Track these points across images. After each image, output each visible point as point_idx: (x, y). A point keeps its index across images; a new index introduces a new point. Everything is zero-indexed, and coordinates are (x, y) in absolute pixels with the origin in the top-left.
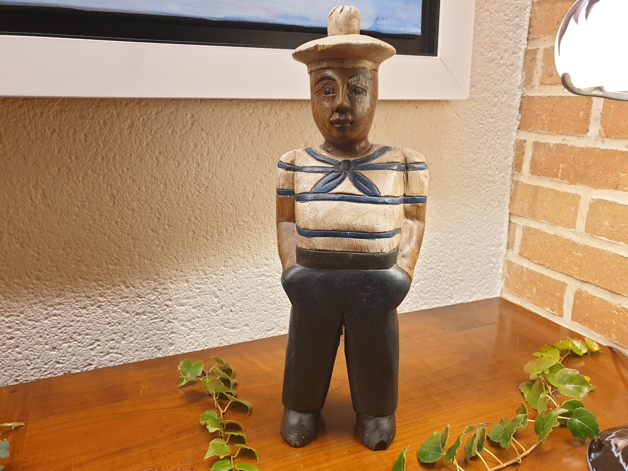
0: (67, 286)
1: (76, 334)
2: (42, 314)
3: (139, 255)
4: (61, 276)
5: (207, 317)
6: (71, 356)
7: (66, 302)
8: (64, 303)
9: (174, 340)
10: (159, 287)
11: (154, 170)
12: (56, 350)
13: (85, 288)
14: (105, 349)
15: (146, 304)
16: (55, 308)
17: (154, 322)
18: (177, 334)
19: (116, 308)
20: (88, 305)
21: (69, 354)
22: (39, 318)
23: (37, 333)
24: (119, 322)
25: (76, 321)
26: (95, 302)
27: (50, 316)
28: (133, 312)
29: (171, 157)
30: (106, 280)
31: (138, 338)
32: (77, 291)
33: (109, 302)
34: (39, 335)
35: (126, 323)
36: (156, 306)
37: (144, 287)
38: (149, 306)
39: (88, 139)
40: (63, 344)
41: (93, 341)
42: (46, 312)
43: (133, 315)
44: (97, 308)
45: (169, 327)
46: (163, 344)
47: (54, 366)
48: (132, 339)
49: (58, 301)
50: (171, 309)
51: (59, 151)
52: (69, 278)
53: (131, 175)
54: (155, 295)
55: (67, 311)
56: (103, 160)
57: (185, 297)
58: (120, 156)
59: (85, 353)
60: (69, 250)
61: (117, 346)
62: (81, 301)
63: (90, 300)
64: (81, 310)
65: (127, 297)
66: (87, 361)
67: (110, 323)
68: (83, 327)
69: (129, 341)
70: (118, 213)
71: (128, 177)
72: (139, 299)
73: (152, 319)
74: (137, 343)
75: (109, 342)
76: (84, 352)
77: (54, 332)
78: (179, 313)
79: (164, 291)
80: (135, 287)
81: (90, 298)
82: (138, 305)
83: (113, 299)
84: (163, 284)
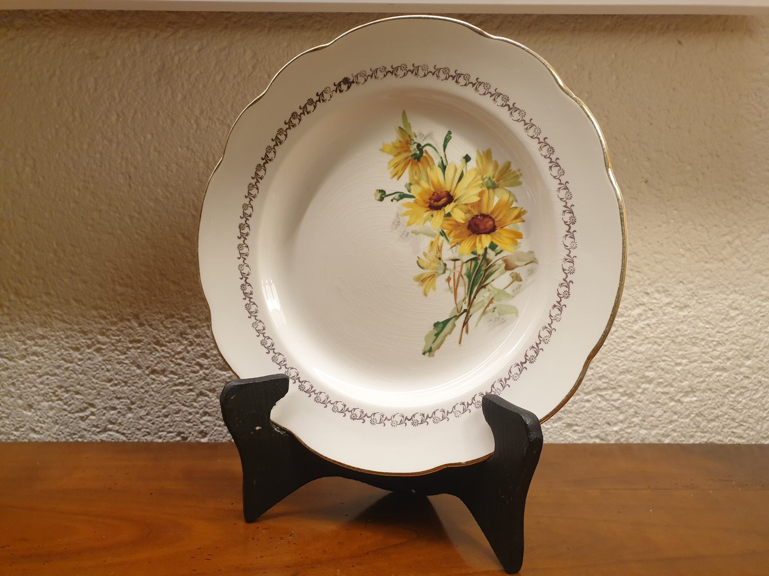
0: (55, 311)
1: (63, 389)
2: (17, 348)
3: (161, 274)
4: (48, 294)
6: (52, 424)
7: (52, 336)
8: (49, 337)
9: (209, 426)
10: (189, 331)
11: (192, 140)
12: (33, 410)
13: (80, 318)
14: (101, 421)
15: (168, 357)
16: (36, 342)
17: (178, 390)
18: (214, 418)
19: (123, 357)
20: (82, 345)
21: (49, 419)
22: (13, 355)
23: (9, 378)
24: (125, 380)
25: (63, 368)
26: (93, 342)
27: (28, 354)
28: (148, 368)
29: (218, 119)
30: (110, 308)
31: (152, 412)
32: (68, 321)
33: (113, 345)
34: (10, 381)
35: (136, 385)
36: (183, 363)
37: (166, 328)
38: (172, 361)
39: (98, 87)
40: (42, 401)
41: (85, 405)
42: (24, 347)
43: (147, 372)
44: (95, 353)
45: (202, 403)
46: (190, 430)
47: (28, 435)
48: (143, 412)
49: (41, 333)
50: (207, 372)
51: (58, 105)
52: (58, 298)
53: (156, 145)
54: (184, 345)
55: (53, 350)
56: (118, 120)
58: (142, 115)
59: (72, 422)
60: (62, 255)
61: (119, 421)
62: (73, 337)
63: (86, 337)
64: (71, 352)
65: (139, 341)
66: (74, 436)
67: (112, 380)
68: (73, 380)
69: (139, 416)
70: (134, 204)
71: (152, 148)
72: (156, 347)
73: (175, 385)
74: (150, 421)
75: (108, 411)
76: (71, 420)
77: (32, 381)
78: (219, 381)
79: (198, 340)
80: (153, 327)
81: (86, 335)
82: (155, 357)
83: (119, 341)
84: (195, 327)
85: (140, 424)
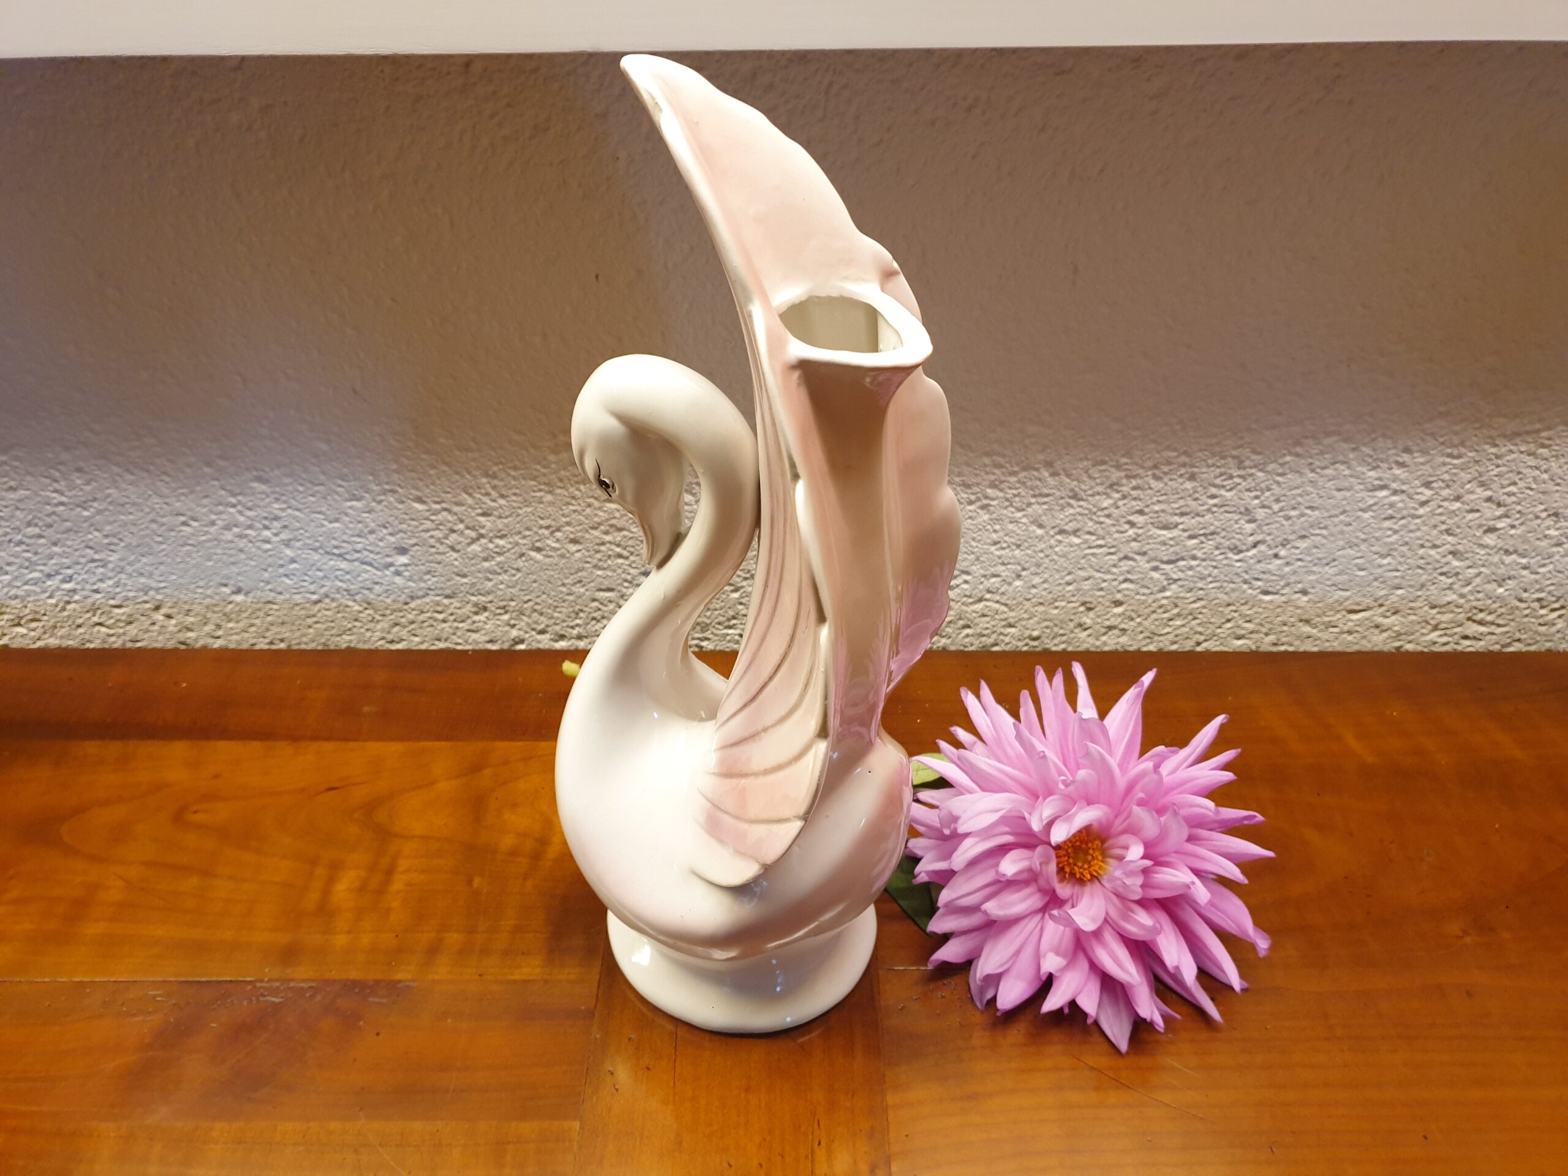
5: (1215, 561)
10: (1124, 481)
13: (964, 467)
15: (1086, 515)
17: (1092, 554)
18: (1139, 586)
19: (1019, 514)
20: (962, 501)
24: (1019, 543)
28: (1053, 528)
30: (1012, 454)
31: (1050, 579)
33: (1007, 500)
35: (1032, 548)
36: (1108, 521)
37: (1091, 477)
38: (1091, 519)
43: (1052, 533)
45: (1124, 568)
46: (1100, 599)
48: (1037, 580)
50: (1140, 531)
54: (1113, 499)
57: (1178, 511)
61: (1002, 590)
63: (969, 491)
65: (1047, 495)
67: (999, 542)
69: (1031, 584)
72: (1072, 502)
73: (1090, 548)
74: (1045, 589)
75: (988, 579)
78: (1154, 543)
79: (1134, 493)
80: (1073, 477)
81: (971, 488)
82: (1067, 514)
83: (1018, 495)
84: (1134, 477)
85: (1030, 593)
